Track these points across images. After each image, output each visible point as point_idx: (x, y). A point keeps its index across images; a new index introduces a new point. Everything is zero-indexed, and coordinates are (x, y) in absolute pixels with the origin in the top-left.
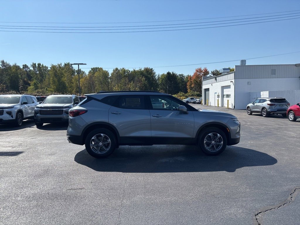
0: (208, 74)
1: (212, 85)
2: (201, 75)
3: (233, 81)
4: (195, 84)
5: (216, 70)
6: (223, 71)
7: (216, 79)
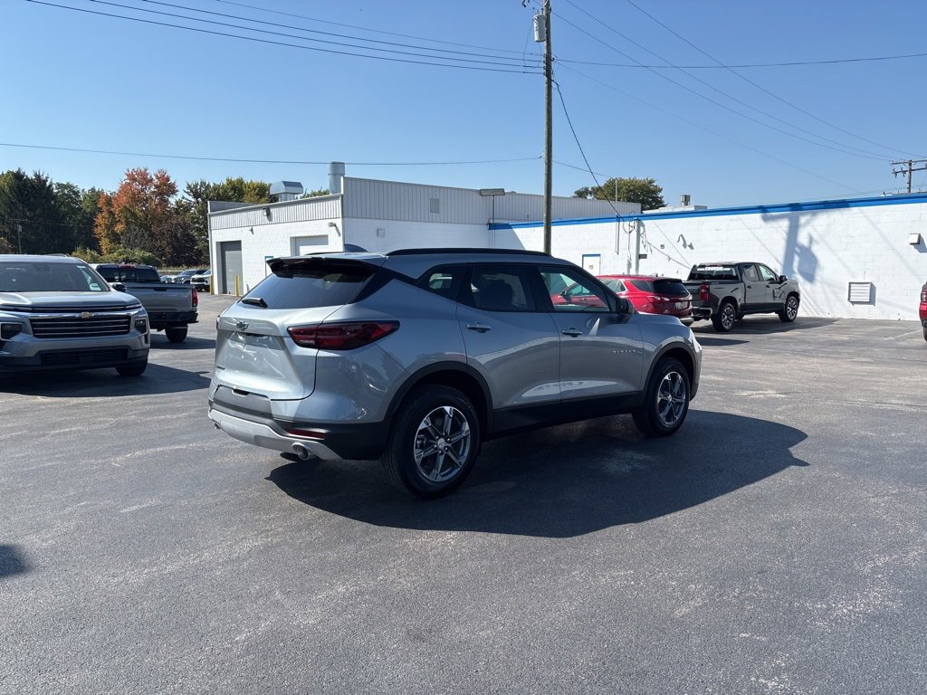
0: (174, 192)
1: (252, 230)
2: (148, 192)
3: (339, 222)
4: (127, 223)
5: (205, 183)
6: (283, 189)
7: (269, 214)
